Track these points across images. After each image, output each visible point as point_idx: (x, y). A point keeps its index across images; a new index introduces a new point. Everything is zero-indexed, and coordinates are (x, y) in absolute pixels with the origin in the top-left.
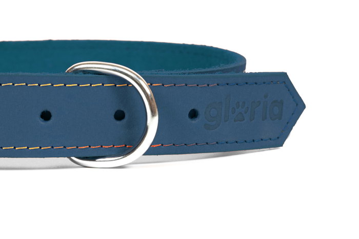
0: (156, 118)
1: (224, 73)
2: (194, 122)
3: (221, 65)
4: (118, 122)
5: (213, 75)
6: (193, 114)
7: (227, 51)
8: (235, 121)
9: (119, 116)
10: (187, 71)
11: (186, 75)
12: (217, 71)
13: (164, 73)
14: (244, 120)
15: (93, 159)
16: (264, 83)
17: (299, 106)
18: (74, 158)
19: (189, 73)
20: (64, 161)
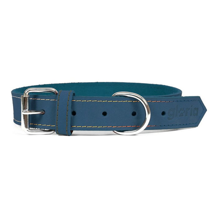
0: (150, 115)
1: (176, 96)
2: (164, 116)
3: (173, 93)
4: (134, 117)
5: (171, 97)
6: (163, 113)
7: (172, 87)
8: (180, 116)
9: (134, 114)
10: (161, 96)
11: (161, 97)
12: (173, 96)
13: (152, 97)
14: (183, 116)
15: (123, 131)
16: (191, 101)
17: (204, 110)
18: (115, 131)
19: (162, 97)
20: (111, 132)
